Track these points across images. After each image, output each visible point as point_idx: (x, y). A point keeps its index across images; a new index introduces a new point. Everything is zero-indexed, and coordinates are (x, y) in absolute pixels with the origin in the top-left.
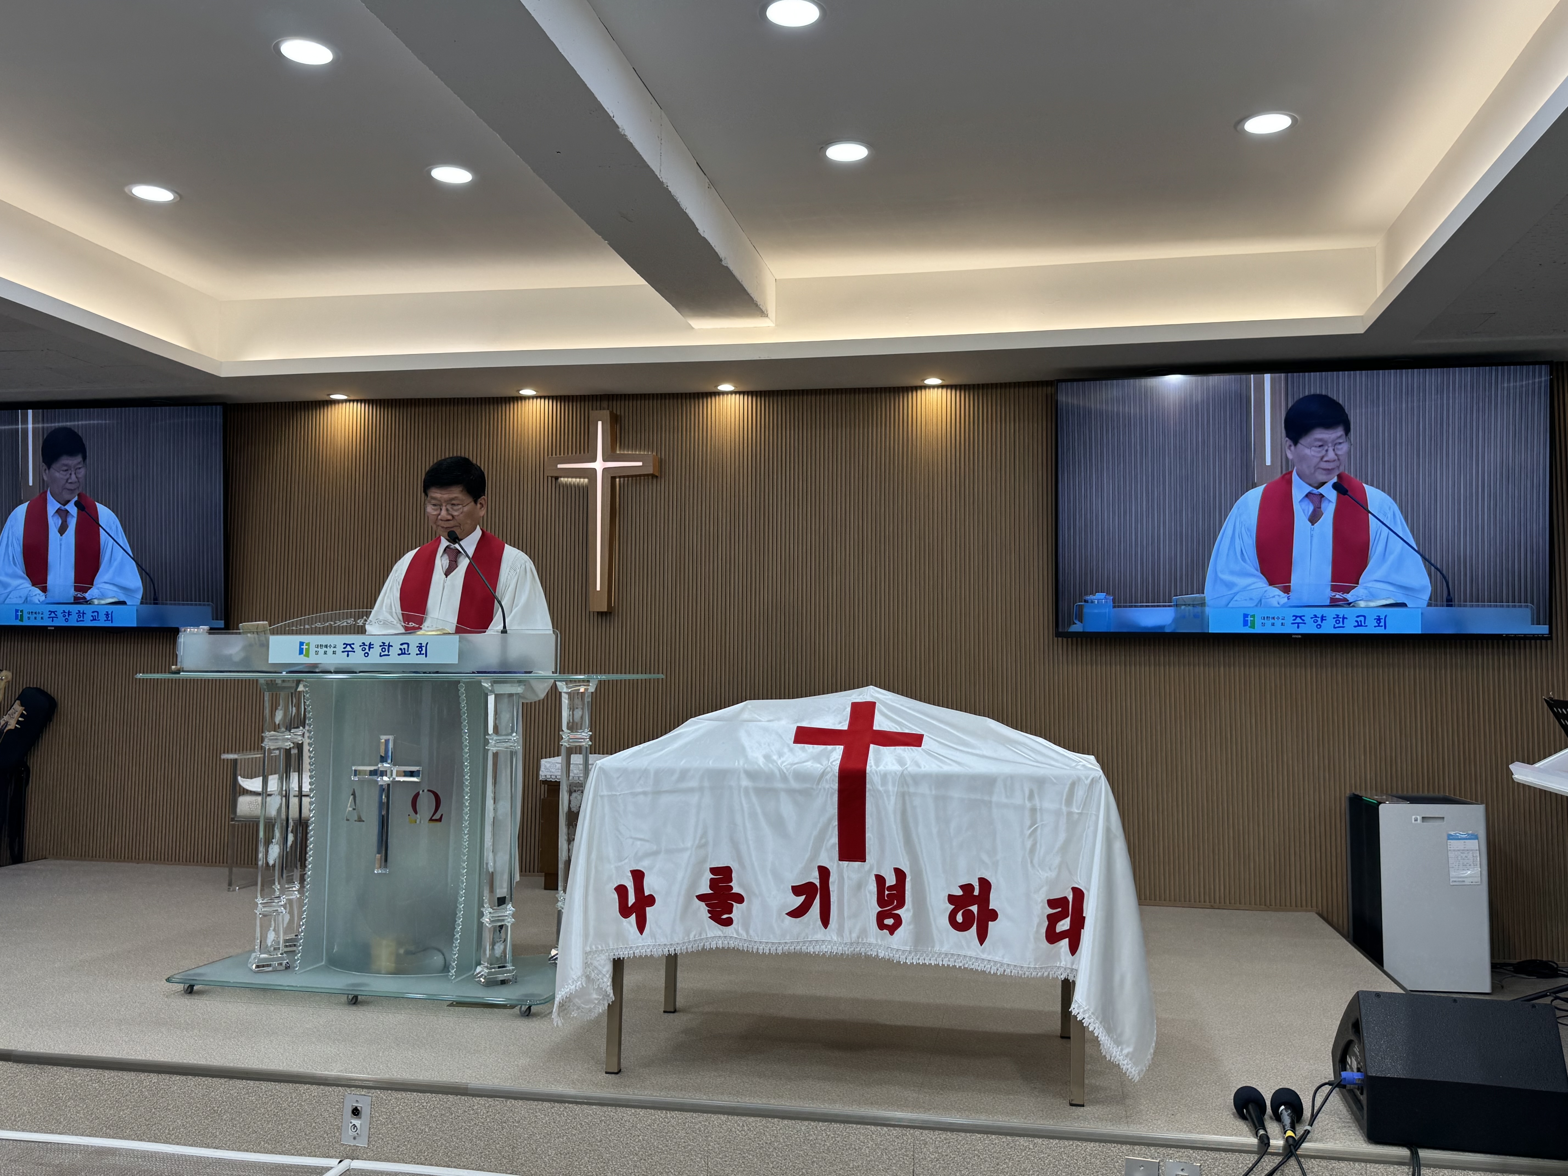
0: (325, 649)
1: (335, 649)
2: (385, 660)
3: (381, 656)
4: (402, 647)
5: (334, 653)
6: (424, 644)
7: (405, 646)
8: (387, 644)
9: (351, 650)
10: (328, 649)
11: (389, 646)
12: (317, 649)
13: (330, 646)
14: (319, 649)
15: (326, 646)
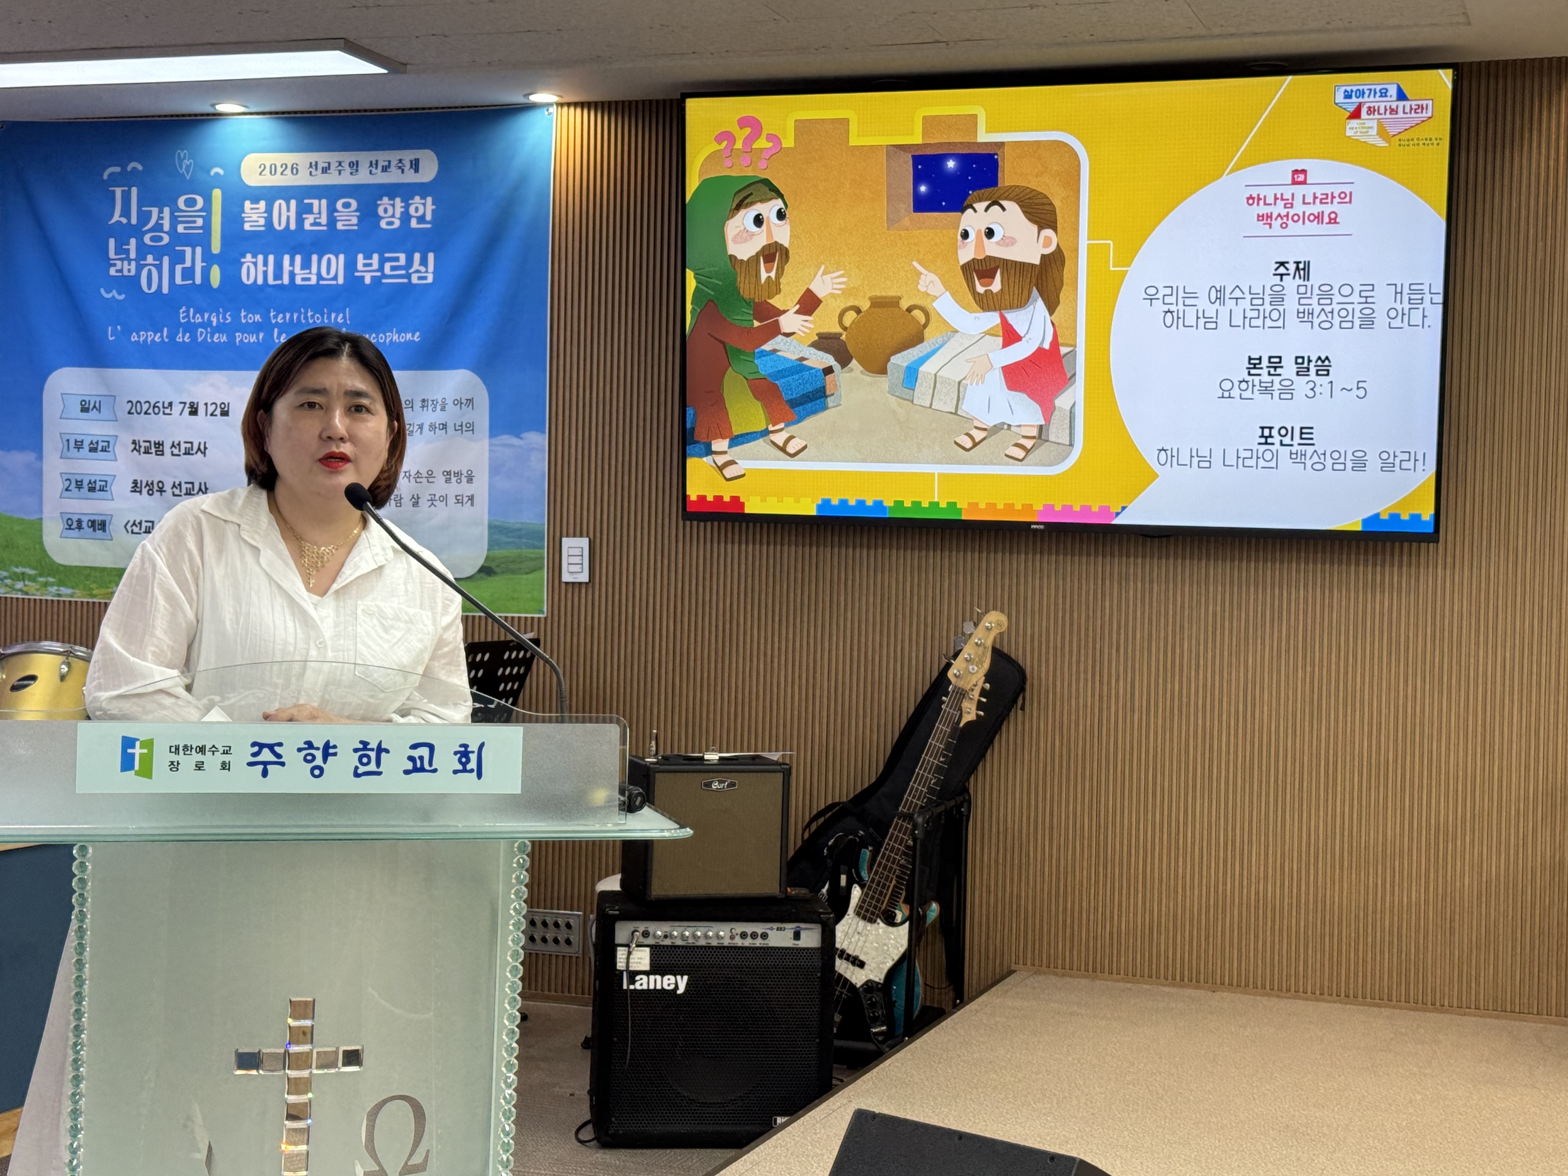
2: (367, 786)
3: (357, 775)
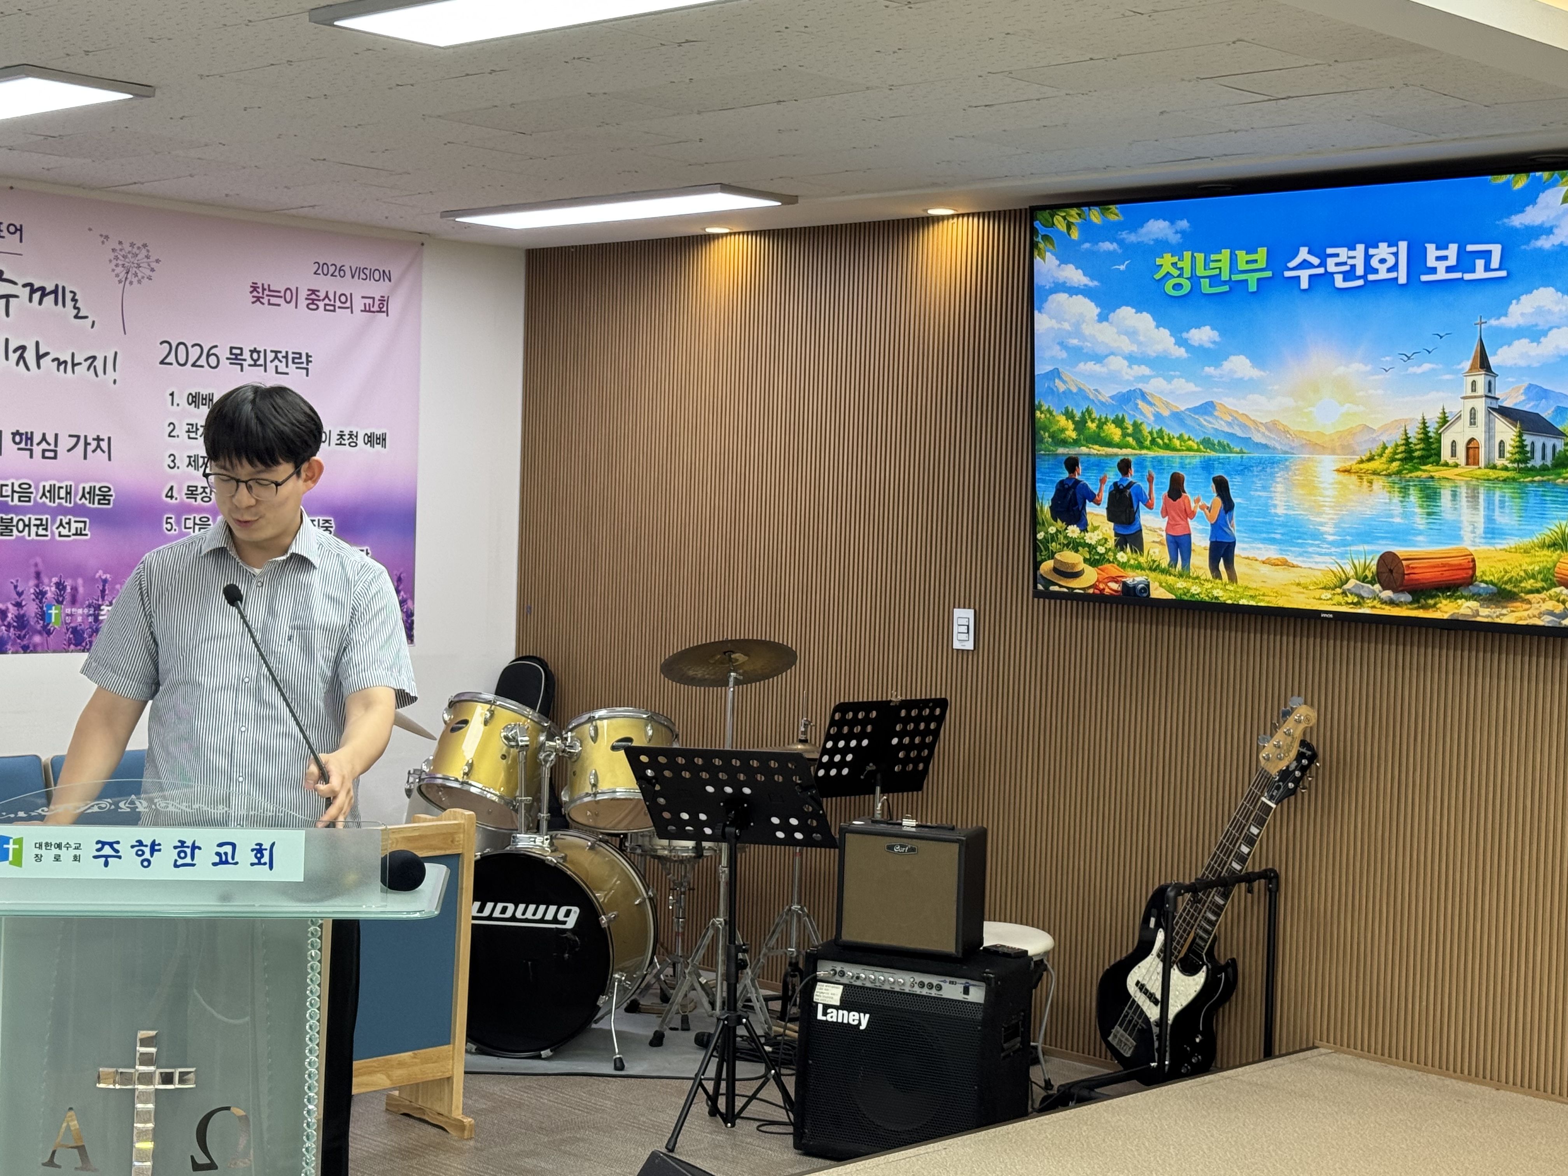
0: (57, 851)
1: (77, 852)
4: (222, 850)
5: (76, 858)
6: (266, 846)
7: (228, 849)
8: (189, 843)
9: (113, 853)
10: (63, 852)
11: (194, 847)
12: (38, 852)
13: (68, 846)
14: (43, 852)
15: (59, 846)
